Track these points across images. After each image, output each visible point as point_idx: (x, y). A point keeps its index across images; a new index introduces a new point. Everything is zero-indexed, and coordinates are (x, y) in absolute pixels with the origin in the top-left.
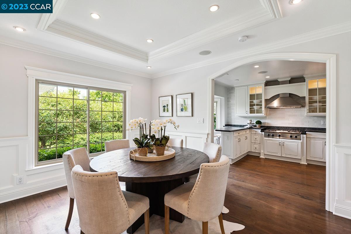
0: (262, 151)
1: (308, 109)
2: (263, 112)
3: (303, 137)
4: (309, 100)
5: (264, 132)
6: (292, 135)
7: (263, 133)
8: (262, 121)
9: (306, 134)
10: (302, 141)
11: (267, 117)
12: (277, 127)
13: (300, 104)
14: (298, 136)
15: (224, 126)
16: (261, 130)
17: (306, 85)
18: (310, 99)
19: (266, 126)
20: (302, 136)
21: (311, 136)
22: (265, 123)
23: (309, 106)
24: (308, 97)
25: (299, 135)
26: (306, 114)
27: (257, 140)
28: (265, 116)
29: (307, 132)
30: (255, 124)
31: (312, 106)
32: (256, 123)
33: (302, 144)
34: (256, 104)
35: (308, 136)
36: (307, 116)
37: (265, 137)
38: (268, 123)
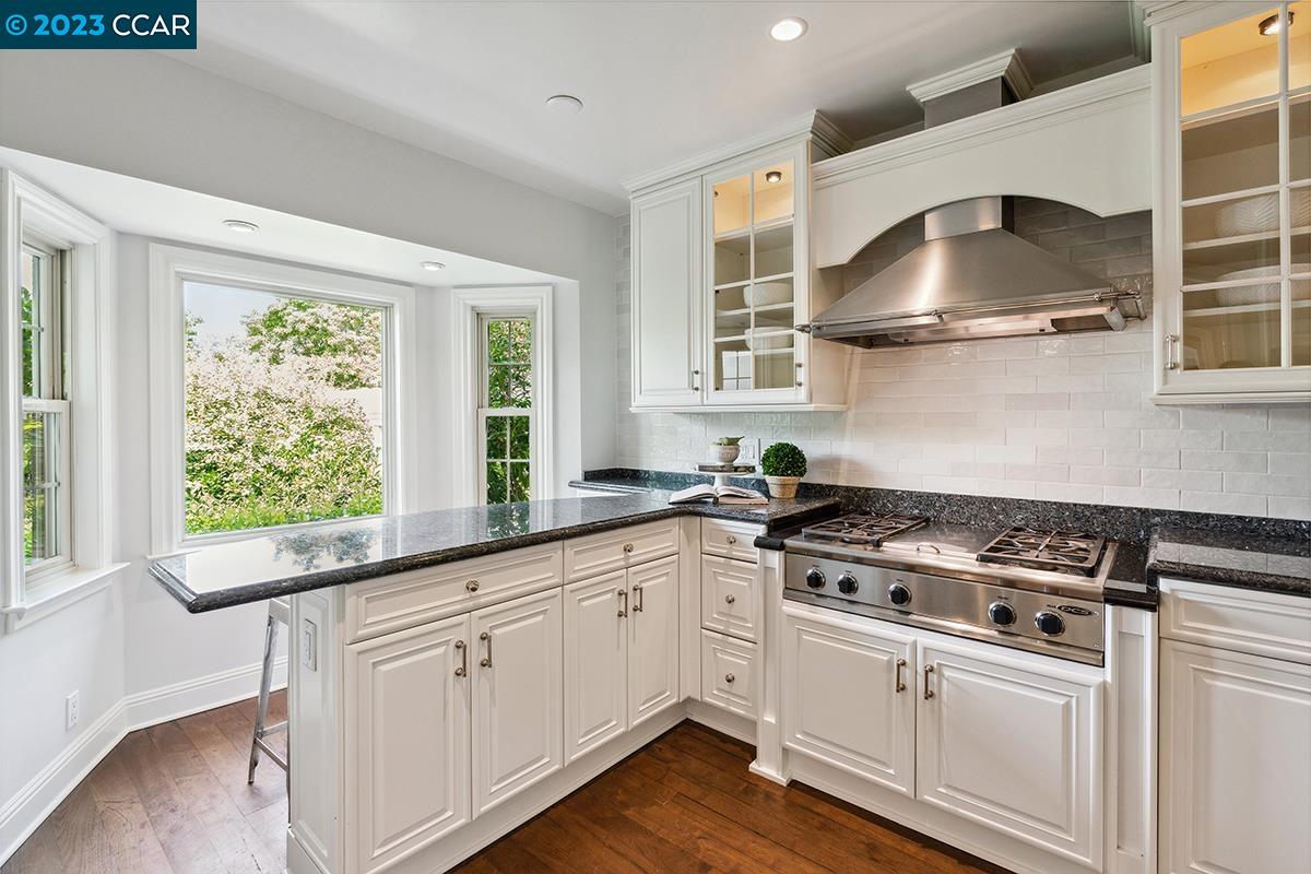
0: (770, 719)
1: (1178, 330)
2: (801, 375)
3: (1121, 636)
4: (1186, 238)
5: (781, 547)
6: (1014, 600)
7: (775, 559)
8: (812, 448)
9: (1151, 602)
10: (1108, 674)
11: (851, 415)
12: (920, 495)
13: (1091, 281)
14: (1066, 618)
15: (572, 484)
16: (761, 530)
17: (1154, 94)
18: (1194, 222)
19: (842, 482)
20: (1117, 621)
21: (1217, 634)
22: (831, 463)
23: (1190, 301)
24: (1176, 204)
25: (1079, 612)
26: (1157, 386)
27: (736, 609)
28: (811, 407)
29: (1164, 585)
30: (759, 469)
31: (1212, 299)
32: (765, 460)
33: (1115, 707)
34: (757, 314)
35: (1186, 627)
36: (1166, 405)
37: (786, 597)
38: (855, 467)
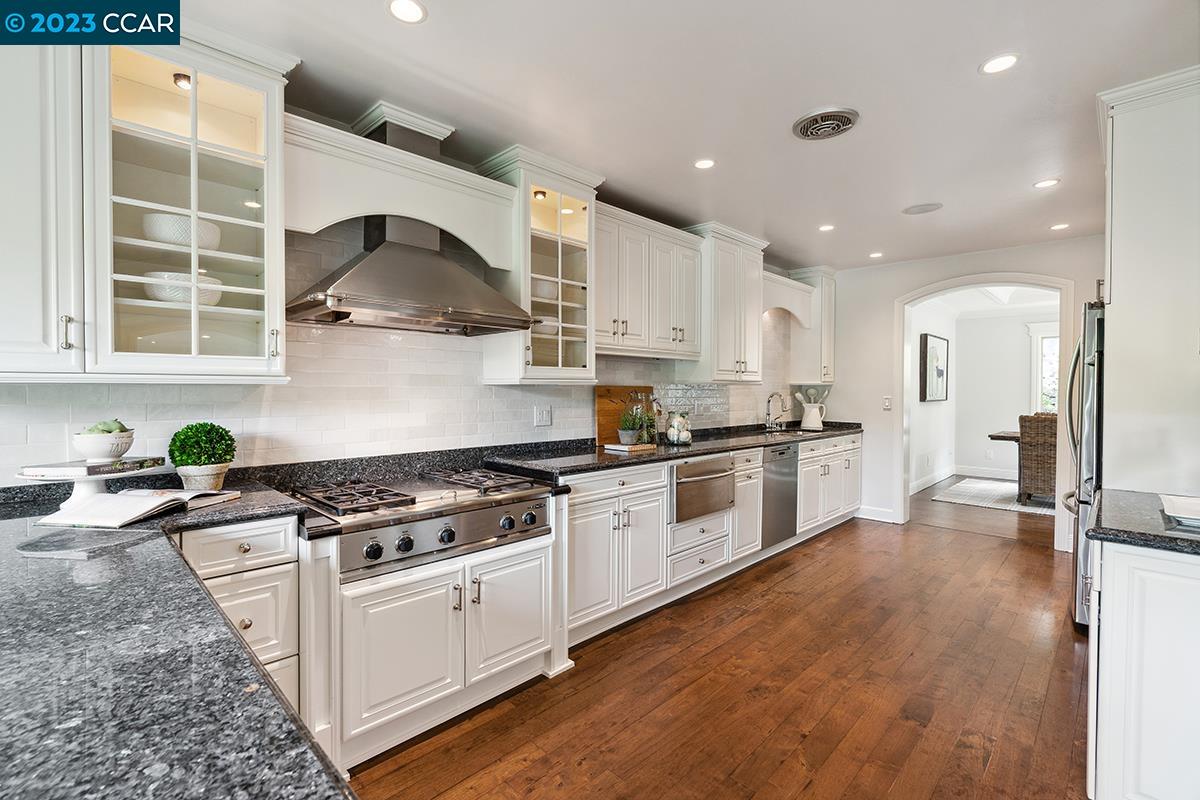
0: (323, 726)
3: (557, 512)
7: (331, 545)
10: (554, 535)
20: (556, 505)
24: (530, 274)
25: (540, 506)
37: (342, 582)
38: (271, 443)
